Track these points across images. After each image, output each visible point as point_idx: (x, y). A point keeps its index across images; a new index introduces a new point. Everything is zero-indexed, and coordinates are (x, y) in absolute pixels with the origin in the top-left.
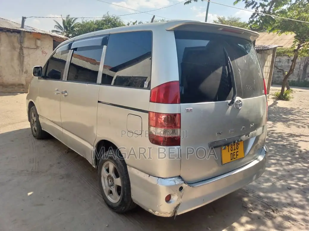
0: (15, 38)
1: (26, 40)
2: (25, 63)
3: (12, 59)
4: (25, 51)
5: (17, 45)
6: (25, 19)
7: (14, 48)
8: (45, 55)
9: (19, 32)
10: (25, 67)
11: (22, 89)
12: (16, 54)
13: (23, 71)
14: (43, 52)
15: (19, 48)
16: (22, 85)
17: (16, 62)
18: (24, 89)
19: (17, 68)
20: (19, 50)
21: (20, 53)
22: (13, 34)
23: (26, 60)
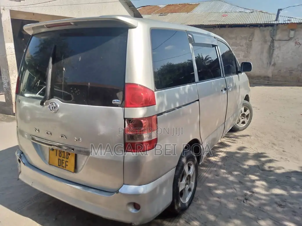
0: (267, 31)
1: (278, 32)
2: (274, 56)
3: (262, 52)
4: (276, 44)
5: (269, 38)
6: (280, 11)
7: (265, 42)
8: (298, 46)
9: (272, 25)
10: (273, 60)
11: (267, 81)
12: (267, 47)
13: (271, 63)
14: (296, 43)
15: (270, 41)
16: (268, 77)
17: (265, 55)
18: (269, 81)
19: (265, 61)
20: (269, 43)
21: (270, 46)
22: (267, 28)
23: (276, 52)
